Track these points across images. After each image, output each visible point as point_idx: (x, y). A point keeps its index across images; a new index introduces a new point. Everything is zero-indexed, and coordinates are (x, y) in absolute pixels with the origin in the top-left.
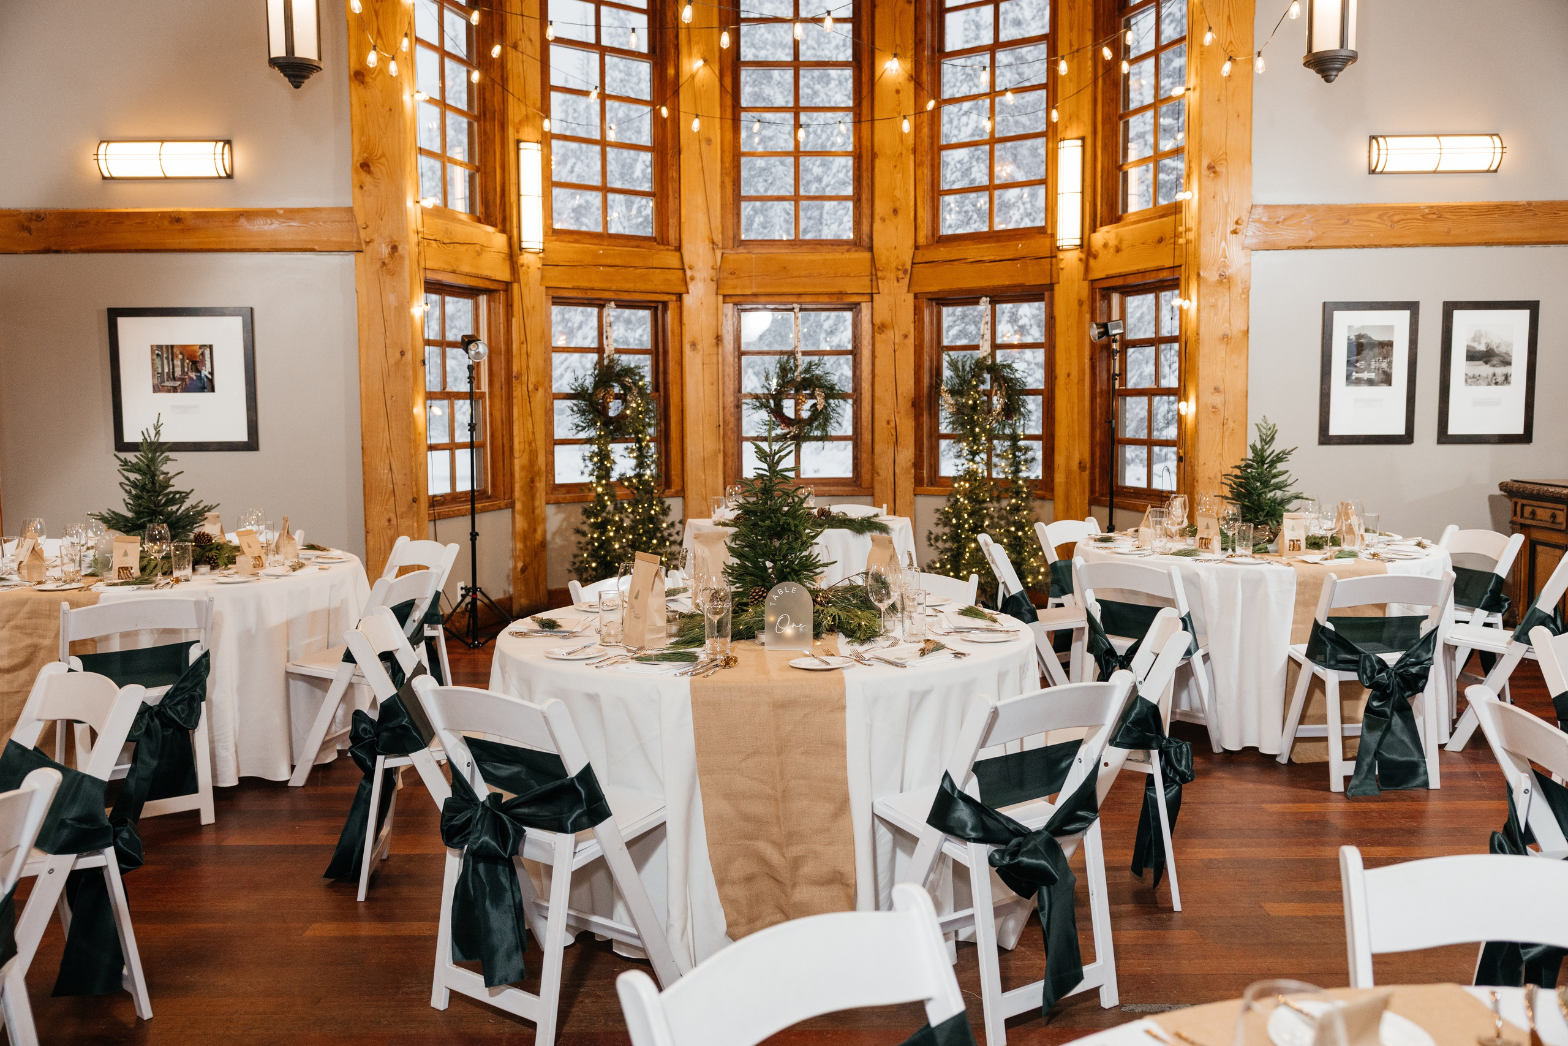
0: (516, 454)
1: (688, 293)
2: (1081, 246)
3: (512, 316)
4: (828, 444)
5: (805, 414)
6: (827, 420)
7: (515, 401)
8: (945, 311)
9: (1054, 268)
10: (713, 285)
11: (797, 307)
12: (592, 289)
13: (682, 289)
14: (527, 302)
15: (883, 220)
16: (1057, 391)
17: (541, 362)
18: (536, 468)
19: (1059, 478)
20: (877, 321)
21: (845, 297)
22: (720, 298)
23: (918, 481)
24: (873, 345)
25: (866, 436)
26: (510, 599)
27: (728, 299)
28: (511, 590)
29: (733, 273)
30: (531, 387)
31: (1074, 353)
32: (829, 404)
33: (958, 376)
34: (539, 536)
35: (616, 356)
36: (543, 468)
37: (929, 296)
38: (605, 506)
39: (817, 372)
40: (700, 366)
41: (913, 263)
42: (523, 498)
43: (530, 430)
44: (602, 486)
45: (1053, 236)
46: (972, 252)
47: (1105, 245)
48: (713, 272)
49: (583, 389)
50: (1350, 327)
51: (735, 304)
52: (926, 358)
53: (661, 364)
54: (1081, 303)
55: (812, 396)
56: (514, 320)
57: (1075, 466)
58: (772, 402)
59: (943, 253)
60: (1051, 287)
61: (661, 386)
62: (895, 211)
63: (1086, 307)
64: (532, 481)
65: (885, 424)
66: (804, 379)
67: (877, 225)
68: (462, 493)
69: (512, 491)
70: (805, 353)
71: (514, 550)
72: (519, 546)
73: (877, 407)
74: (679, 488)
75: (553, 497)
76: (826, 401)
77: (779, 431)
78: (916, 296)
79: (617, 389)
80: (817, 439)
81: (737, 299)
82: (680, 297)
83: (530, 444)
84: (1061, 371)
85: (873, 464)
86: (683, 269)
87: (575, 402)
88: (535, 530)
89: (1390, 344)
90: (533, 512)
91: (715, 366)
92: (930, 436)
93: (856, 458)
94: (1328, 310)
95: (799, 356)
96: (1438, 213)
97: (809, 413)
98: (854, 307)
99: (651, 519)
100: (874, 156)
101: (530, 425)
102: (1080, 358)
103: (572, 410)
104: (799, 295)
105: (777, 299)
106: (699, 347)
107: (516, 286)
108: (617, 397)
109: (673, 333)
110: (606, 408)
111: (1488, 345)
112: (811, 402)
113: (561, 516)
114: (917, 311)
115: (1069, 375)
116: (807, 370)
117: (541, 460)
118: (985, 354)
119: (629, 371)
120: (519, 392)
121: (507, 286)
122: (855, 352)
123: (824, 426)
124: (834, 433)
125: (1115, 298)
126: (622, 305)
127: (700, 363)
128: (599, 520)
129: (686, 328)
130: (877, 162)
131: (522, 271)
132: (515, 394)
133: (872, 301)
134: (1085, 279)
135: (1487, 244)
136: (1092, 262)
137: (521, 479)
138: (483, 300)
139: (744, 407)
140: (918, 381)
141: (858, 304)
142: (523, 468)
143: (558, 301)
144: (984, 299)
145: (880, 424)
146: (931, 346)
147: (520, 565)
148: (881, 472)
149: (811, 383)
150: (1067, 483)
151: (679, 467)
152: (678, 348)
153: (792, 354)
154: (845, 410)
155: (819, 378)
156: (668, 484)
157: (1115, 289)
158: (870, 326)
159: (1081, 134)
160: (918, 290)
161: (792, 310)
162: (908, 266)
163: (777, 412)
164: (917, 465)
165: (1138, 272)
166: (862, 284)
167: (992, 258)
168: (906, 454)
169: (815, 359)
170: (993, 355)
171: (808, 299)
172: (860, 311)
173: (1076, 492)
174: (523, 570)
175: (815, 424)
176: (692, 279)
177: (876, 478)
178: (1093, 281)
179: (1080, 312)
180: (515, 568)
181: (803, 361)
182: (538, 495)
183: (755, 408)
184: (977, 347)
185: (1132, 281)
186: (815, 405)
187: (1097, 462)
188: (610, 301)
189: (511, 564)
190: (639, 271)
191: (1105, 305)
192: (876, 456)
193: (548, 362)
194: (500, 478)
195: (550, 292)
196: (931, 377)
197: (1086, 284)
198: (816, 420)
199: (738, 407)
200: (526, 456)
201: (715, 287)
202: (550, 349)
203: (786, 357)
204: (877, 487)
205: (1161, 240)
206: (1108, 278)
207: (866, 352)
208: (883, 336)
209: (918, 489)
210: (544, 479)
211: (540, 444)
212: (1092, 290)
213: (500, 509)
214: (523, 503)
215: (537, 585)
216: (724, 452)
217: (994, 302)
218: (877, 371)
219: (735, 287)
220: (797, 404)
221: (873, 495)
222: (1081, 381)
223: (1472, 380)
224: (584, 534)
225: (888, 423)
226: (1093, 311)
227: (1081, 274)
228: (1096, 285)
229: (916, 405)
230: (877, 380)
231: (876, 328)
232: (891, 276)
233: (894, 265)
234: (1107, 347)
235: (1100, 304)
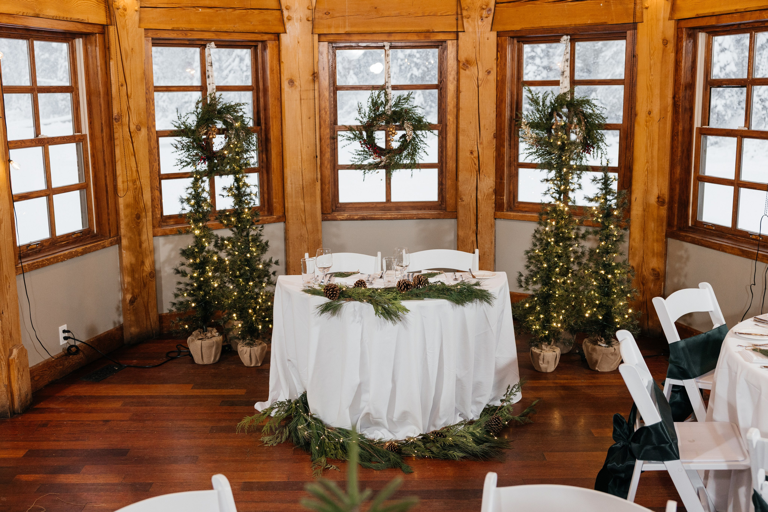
0: (121, 193)
1: (285, 32)
3: (110, 58)
4: (415, 171)
5: (395, 145)
6: (415, 149)
7: (117, 142)
8: (527, 48)
9: (638, 7)
10: (309, 25)
11: (387, 45)
12: (192, 30)
13: (281, 29)
14: (125, 44)
16: (636, 128)
17: (143, 103)
18: (142, 205)
19: (636, 211)
20: (462, 58)
21: (432, 35)
22: (316, 37)
23: (499, 207)
24: (458, 81)
25: (451, 165)
26: (121, 328)
27: (323, 38)
28: (121, 320)
29: (327, 13)
30: (133, 127)
31: (657, 91)
32: (417, 136)
33: (538, 110)
34: (147, 267)
35: (218, 94)
36: (149, 203)
37: (512, 34)
38: (203, 247)
39: (406, 106)
40: (298, 101)
41: (496, 3)
42: (129, 235)
43: (134, 169)
44: (199, 228)
48: (309, 13)
49: (186, 126)
51: (330, 42)
52: (508, 93)
53: (262, 100)
54: (665, 42)
55: (401, 128)
56: (112, 63)
57: (653, 200)
58: (364, 133)
60: (634, 26)
61: (263, 121)
63: (671, 47)
64: (138, 217)
65: (468, 154)
66: (394, 112)
68: (62, 236)
69: (118, 228)
70: (395, 88)
71: (122, 283)
72: (128, 279)
73: (461, 138)
74: (281, 214)
75: (159, 230)
76: (415, 133)
77: (371, 160)
78: (499, 34)
79: (220, 125)
80: (406, 167)
81: (331, 38)
82: (277, 36)
83: (134, 182)
84: (641, 108)
85: (457, 189)
86: (281, 10)
87: (179, 138)
88: (143, 263)
90: (140, 246)
91: (312, 101)
92: (510, 165)
93: (441, 184)
95: (389, 90)
97: (399, 144)
98: (440, 45)
99: (249, 262)
101: (133, 165)
102: (662, 96)
103: (176, 147)
104: (390, 33)
105: (368, 37)
106: (297, 83)
107: (112, 29)
108: (220, 132)
109: (272, 71)
110: (209, 143)
112: (400, 133)
113: (169, 247)
114: (500, 48)
115: (650, 113)
116: (397, 104)
117: (147, 196)
118: (566, 90)
119: (230, 109)
120: (120, 133)
121: (103, 29)
122: (441, 87)
123: (412, 155)
124: (421, 162)
125: (702, 37)
126: (220, 45)
127: (299, 99)
128: (198, 261)
129: (284, 66)
131: (117, 13)
132: (116, 135)
133: (457, 39)
134: (670, 19)
137: (126, 216)
138: (79, 43)
139: (339, 138)
140: (499, 114)
141: (445, 41)
142: (127, 206)
143: (158, 42)
144: (565, 37)
145: (464, 155)
146: (512, 81)
147: (129, 297)
148: (464, 198)
149: (401, 116)
150: (644, 216)
151: (281, 195)
152: (277, 85)
153: (382, 88)
154: (432, 140)
155: (407, 111)
156: (270, 212)
157: (702, 29)
158: (456, 62)
160: (501, 28)
161: (383, 47)
162: (492, 5)
163: (370, 143)
164: (498, 191)
165: (737, 12)
166: (449, 24)
168: (488, 182)
169: (405, 93)
170: (572, 92)
171: (398, 37)
172: (446, 48)
173: (652, 225)
174: (132, 302)
175: (405, 153)
176: (289, 19)
177: (460, 203)
178: (679, 21)
179: (664, 51)
180: (124, 300)
181: (394, 95)
182: (144, 230)
183: (349, 139)
184: (556, 83)
185: (726, 21)
186: (404, 136)
187: (677, 198)
188: (210, 41)
189: (120, 296)
190: (238, 12)
191: (690, 45)
192: (460, 184)
193: (150, 102)
194: (105, 217)
195: (150, 34)
196: (511, 111)
197: (672, 23)
198: (405, 149)
199: (334, 139)
200: (130, 194)
201: (310, 27)
202: (151, 89)
203: (377, 92)
204: (461, 212)
206: (698, 17)
207: (451, 87)
208: (467, 72)
209: (499, 213)
210: (150, 214)
211: (145, 182)
212: (678, 29)
213: (104, 247)
214: (130, 238)
215: (147, 313)
216: (321, 180)
217: (573, 41)
218: (461, 105)
219: (329, 27)
220: (387, 136)
221: (456, 218)
222: (662, 119)
224: (184, 274)
225: (472, 153)
226: (678, 51)
227: (668, 15)
228: (683, 24)
229: (498, 136)
230: (461, 112)
231: (461, 64)
232: (475, 15)
233: (478, 4)
234: (691, 86)
235: (686, 44)
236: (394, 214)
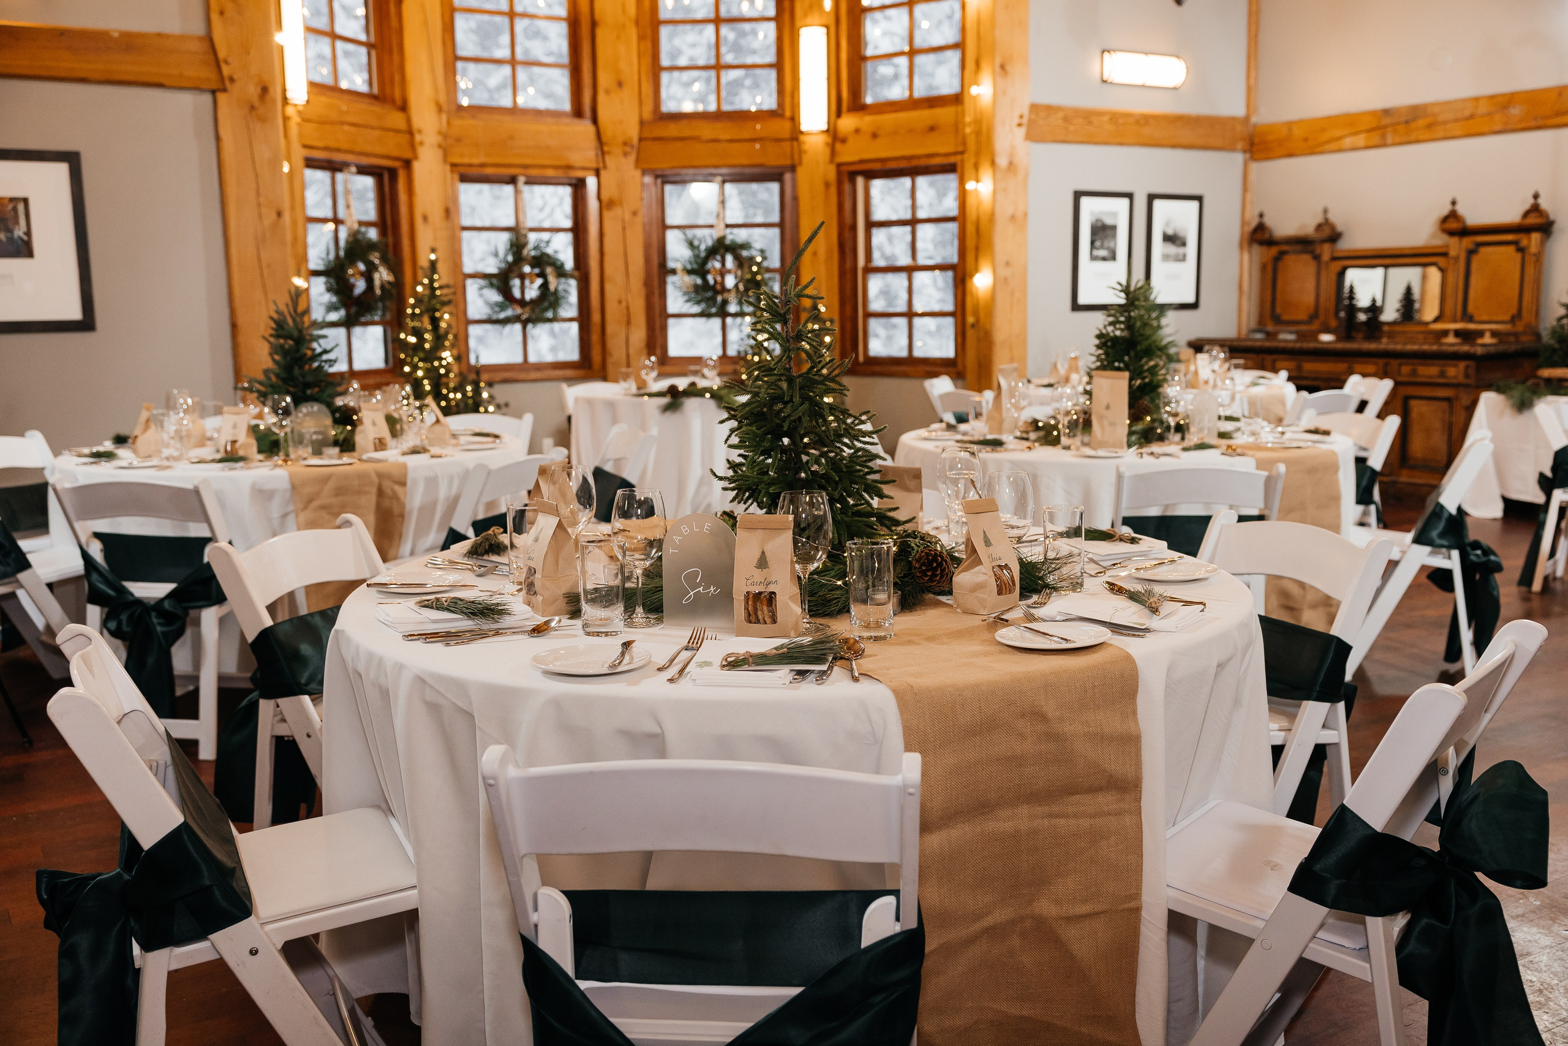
1: (417, 159)
2: (828, 131)
4: (556, 325)
5: (533, 294)
6: (557, 300)
8: (670, 189)
9: (796, 150)
10: (441, 153)
11: (521, 180)
13: (407, 155)
15: (607, 92)
16: (801, 269)
21: (571, 171)
22: (447, 167)
24: (602, 222)
25: (596, 317)
27: (451, 168)
29: (459, 140)
32: (559, 283)
37: (655, 173)
39: (546, 250)
41: (640, 139)
45: (794, 119)
46: (707, 131)
47: (857, 131)
48: (439, 139)
50: (1092, 213)
52: (654, 237)
54: (827, 185)
55: (542, 275)
59: (673, 130)
60: (793, 169)
62: (620, 84)
63: (833, 190)
65: (616, 304)
66: (535, 256)
67: (602, 98)
70: (532, 230)
73: (607, 286)
76: (555, 281)
77: (509, 313)
78: (644, 173)
79: (362, 265)
80: (547, 320)
82: (408, 164)
85: (604, 345)
86: (411, 133)
87: (327, 279)
89: (1114, 228)
92: (661, 315)
93: (583, 340)
94: (1078, 195)
95: (526, 232)
96: (1145, 120)
97: (537, 293)
98: (577, 182)
100: (594, 24)
102: (828, 237)
103: (324, 288)
104: (526, 167)
106: (431, 219)
110: (351, 287)
111: (1175, 230)
112: (541, 281)
114: (645, 188)
116: (536, 248)
118: (721, 234)
122: (577, 230)
123: (553, 307)
124: (563, 314)
125: (860, 181)
130: (600, 33)
133: (599, 176)
134: (831, 163)
135: (1174, 146)
136: (838, 146)
139: (469, 288)
140: (648, 259)
141: (581, 178)
143: (308, 163)
144: (713, 177)
145: (611, 304)
146: (655, 225)
148: (615, 353)
149: (542, 261)
154: (571, 290)
155: (548, 255)
157: (862, 173)
158: (597, 202)
159: (824, 22)
160: (646, 167)
161: (514, 182)
162: (635, 141)
163: (505, 290)
164: (650, 345)
165: (903, 158)
166: (589, 159)
167: (728, 137)
168: (639, 335)
169: (543, 236)
170: (727, 235)
172: (585, 186)
175: (545, 304)
176: (421, 143)
177: (608, 360)
178: (839, 165)
179: (827, 193)
181: (531, 238)
183: (481, 288)
185: (884, 165)
186: (544, 284)
187: (848, 335)
190: (376, 131)
191: (851, 188)
192: (607, 337)
193: (305, 234)
195: (306, 152)
196: (659, 256)
197: (833, 167)
198: (547, 299)
199: (463, 287)
201: (442, 155)
202: (305, 220)
203: (513, 233)
204: (611, 365)
205: (932, 129)
206: (862, 162)
207: (592, 229)
208: (612, 214)
212: (839, 173)
217: (723, 182)
218: (605, 249)
219: (463, 156)
221: (605, 376)
222: (829, 259)
223: (1166, 257)
225: (620, 302)
226: (840, 193)
227: (827, 157)
228: (845, 168)
229: (647, 284)
230: (607, 258)
231: (604, 205)
232: (618, 150)
233: (620, 139)
234: (854, 228)
235: (847, 187)
236: (534, 375)
